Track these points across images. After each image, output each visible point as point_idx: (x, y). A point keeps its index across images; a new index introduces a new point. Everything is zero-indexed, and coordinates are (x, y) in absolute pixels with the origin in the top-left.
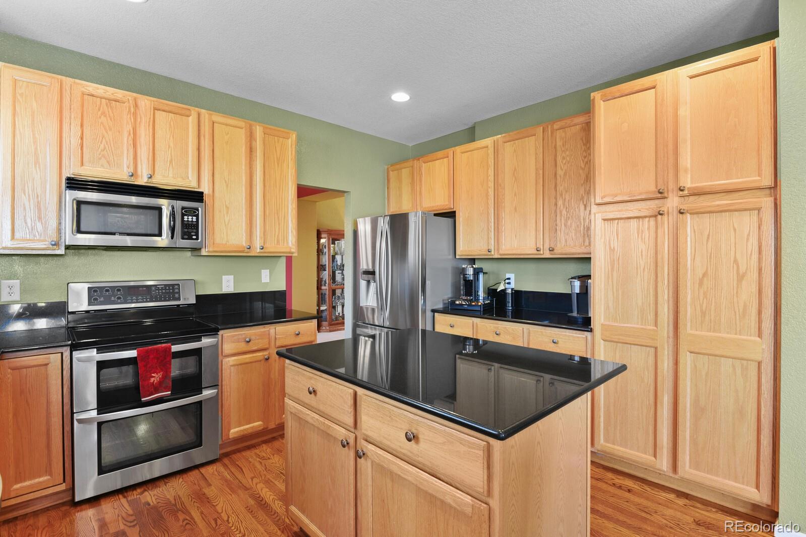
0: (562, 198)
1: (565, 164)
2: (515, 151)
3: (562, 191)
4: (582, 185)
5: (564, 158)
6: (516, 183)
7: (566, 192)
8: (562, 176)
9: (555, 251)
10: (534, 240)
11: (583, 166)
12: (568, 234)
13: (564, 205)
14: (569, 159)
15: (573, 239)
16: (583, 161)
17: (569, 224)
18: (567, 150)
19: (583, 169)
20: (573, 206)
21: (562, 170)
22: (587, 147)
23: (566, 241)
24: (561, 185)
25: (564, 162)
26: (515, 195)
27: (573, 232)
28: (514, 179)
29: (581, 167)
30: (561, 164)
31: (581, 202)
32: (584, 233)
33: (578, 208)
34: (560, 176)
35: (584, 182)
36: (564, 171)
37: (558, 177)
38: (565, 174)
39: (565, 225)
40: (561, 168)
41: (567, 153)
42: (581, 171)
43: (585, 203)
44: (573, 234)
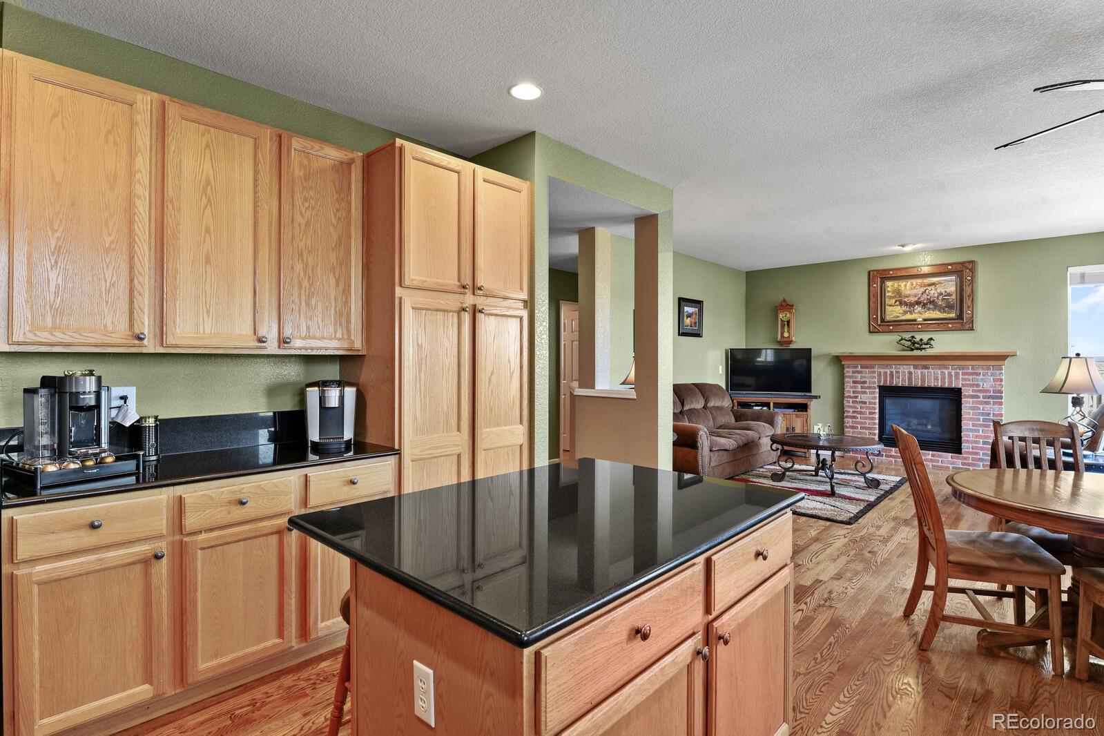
0: (302, 260)
1: (307, 209)
2: (207, 146)
3: (301, 250)
4: (333, 249)
5: (305, 199)
6: (209, 207)
7: (309, 252)
8: (303, 227)
9: (292, 344)
10: (249, 322)
11: (335, 223)
12: (311, 319)
13: (305, 272)
14: (313, 205)
15: (319, 327)
16: (335, 216)
17: (314, 304)
18: (311, 188)
19: (335, 227)
20: (319, 277)
21: (302, 216)
22: (341, 197)
23: (308, 328)
24: (301, 240)
25: (306, 205)
26: (208, 231)
27: (320, 316)
28: (204, 200)
29: (332, 223)
30: (301, 206)
31: (332, 274)
32: (335, 319)
33: (326, 281)
34: (300, 225)
35: (336, 246)
36: (306, 219)
37: (296, 226)
38: (308, 224)
39: (308, 305)
40: (301, 212)
41: (312, 193)
42: (332, 229)
43: (337, 276)
44: (320, 321)
